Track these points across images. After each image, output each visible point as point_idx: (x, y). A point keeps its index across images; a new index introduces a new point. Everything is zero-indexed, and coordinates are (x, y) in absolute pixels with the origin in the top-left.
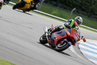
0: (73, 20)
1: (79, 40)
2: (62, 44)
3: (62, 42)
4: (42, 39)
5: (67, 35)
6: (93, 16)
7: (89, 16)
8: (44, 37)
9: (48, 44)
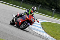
0: (30, 9)
1: (34, 22)
2: (24, 25)
3: (24, 23)
4: (11, 22)
5: (27, 19)
6: (35, 4)
7: (32, 4)
8: (13, 20)
9: (15, 25)
